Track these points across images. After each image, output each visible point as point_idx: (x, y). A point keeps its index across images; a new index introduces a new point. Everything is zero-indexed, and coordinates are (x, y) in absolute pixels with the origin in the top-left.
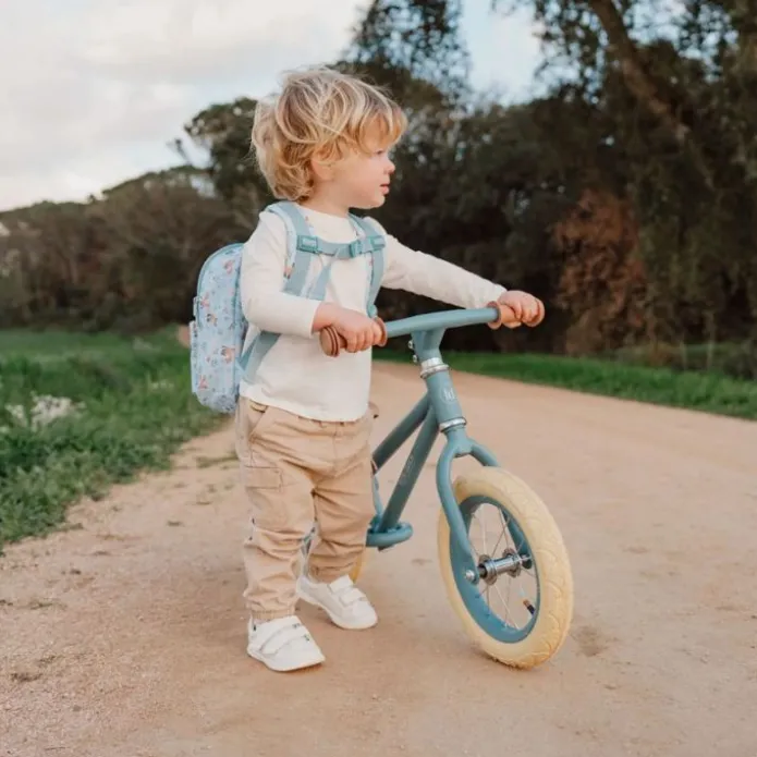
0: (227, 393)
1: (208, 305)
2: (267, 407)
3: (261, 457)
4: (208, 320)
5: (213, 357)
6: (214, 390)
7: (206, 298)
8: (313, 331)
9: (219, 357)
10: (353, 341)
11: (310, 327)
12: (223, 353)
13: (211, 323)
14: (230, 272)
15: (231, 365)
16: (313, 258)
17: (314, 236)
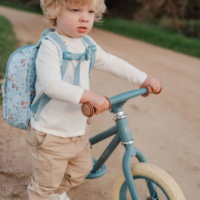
0: (24, 122)
1: (13, 80)
2: (46, 134)
3: (43, 156)
4: (13, 87)
5: (17, 105)
6: (17, 120)
7: (12, 77)
8: (80, 103)
9: (20, 106)
10: (99, 109)
11: (79, 101)
12: (22, 104)
13: (15, 89)
14: (24, 65)
15: (26, 110)
16: (70, 62)
17: (69, 52)
